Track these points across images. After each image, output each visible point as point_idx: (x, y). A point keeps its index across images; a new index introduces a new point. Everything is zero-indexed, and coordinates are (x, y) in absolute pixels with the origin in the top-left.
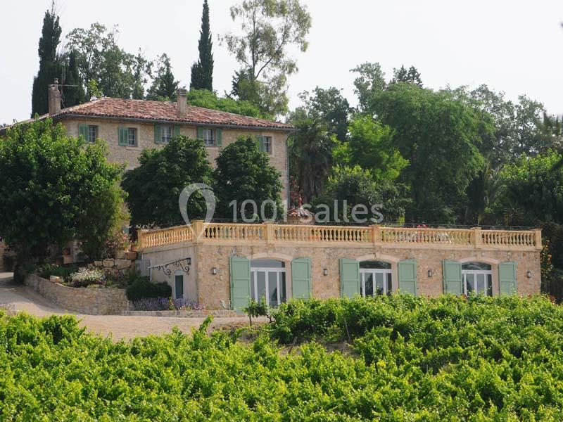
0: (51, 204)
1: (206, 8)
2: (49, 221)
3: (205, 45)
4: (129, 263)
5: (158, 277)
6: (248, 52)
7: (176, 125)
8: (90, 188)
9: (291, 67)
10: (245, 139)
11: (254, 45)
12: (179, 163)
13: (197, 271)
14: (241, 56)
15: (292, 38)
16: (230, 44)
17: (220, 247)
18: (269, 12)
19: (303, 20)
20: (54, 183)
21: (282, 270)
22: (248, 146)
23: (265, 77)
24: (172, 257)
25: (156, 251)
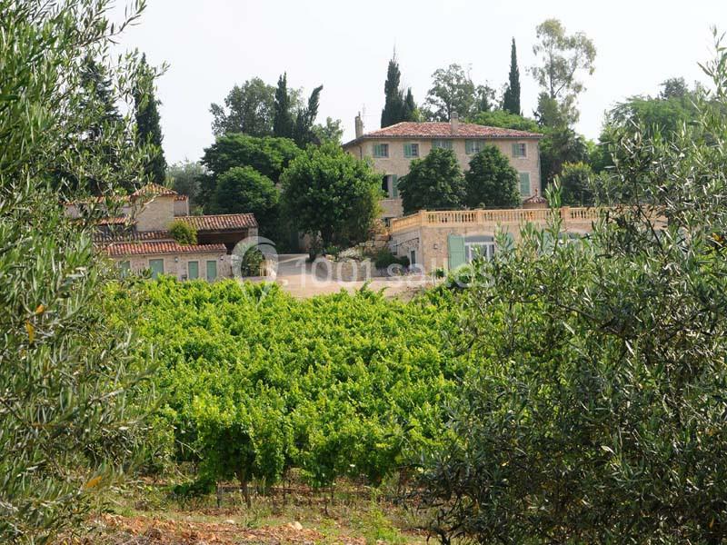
0: (325, 203)
1: (514, 47)
2: (325, 216)
3: (514, 76)
4: (384, 243)
5: (402, 253)
6: (547, 78)
7: (449, 139)
8: (354, 190)
9: (578, 88)
10: (491, 147)
11: (551, 72)
12: (434, 168)
13: (423, 247)
14: (542, 82)
15: (580, 65)
16: (534, 74)
17: (440, 229)
18: (561, 47)
19: (590, 51)
20: (327, 188)
21: (492, 243)
22: (493, 153)
23: (560, 96)
24: (409, 237)
25: (401, 234)
